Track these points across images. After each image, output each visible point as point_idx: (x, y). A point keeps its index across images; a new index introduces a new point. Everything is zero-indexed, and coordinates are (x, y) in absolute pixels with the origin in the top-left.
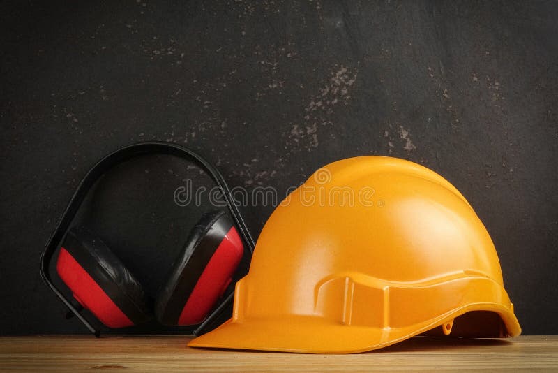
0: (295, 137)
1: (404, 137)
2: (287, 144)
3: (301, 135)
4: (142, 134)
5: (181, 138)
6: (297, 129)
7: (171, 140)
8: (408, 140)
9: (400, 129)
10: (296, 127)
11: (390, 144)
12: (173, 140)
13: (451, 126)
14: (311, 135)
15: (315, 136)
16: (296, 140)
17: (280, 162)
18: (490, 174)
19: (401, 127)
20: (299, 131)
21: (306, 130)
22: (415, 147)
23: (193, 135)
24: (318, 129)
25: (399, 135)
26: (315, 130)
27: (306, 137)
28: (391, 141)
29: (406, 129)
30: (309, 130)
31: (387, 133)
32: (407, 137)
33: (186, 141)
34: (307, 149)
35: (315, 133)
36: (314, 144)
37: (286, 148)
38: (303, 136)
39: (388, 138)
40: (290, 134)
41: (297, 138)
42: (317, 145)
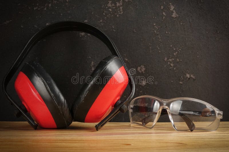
0: (109, 8)
1: (172, 10)
2: (105, 12)
3: (113, 7)
4: (19, 4)
5: (43, 7)
6: (111, 3)
7: (37, 8)
8: (174, 11)
9: (170, 5)
10: (110, 2)
11: (164, 14)
12: (38, 8)
13: (198, 4)
14: (119, 7)
15: (121, 8)
16: (110, 10)
17: (101, 22)
18: (218, 32)
19: (171, 4)
20: (112, 5)
21: (116, 4)
22: (178, 16)
23: (50, 5)
24: (123, 4)
25: (169, 8)
26: (121, 4)
27: (116, 8)
28: (164, 12)
29: (173, 4)
30: (118, 4)
31: (162, 7)
32: (174, 9)
33: (45, 9)
34: (116, 15)
35: (121, 6)
36: (121, 12)
37: (104, 14)
38: (114, 8)
39: (163, 10)
40: (107, 6)
41: (111, 9)
42: (122, 13)
